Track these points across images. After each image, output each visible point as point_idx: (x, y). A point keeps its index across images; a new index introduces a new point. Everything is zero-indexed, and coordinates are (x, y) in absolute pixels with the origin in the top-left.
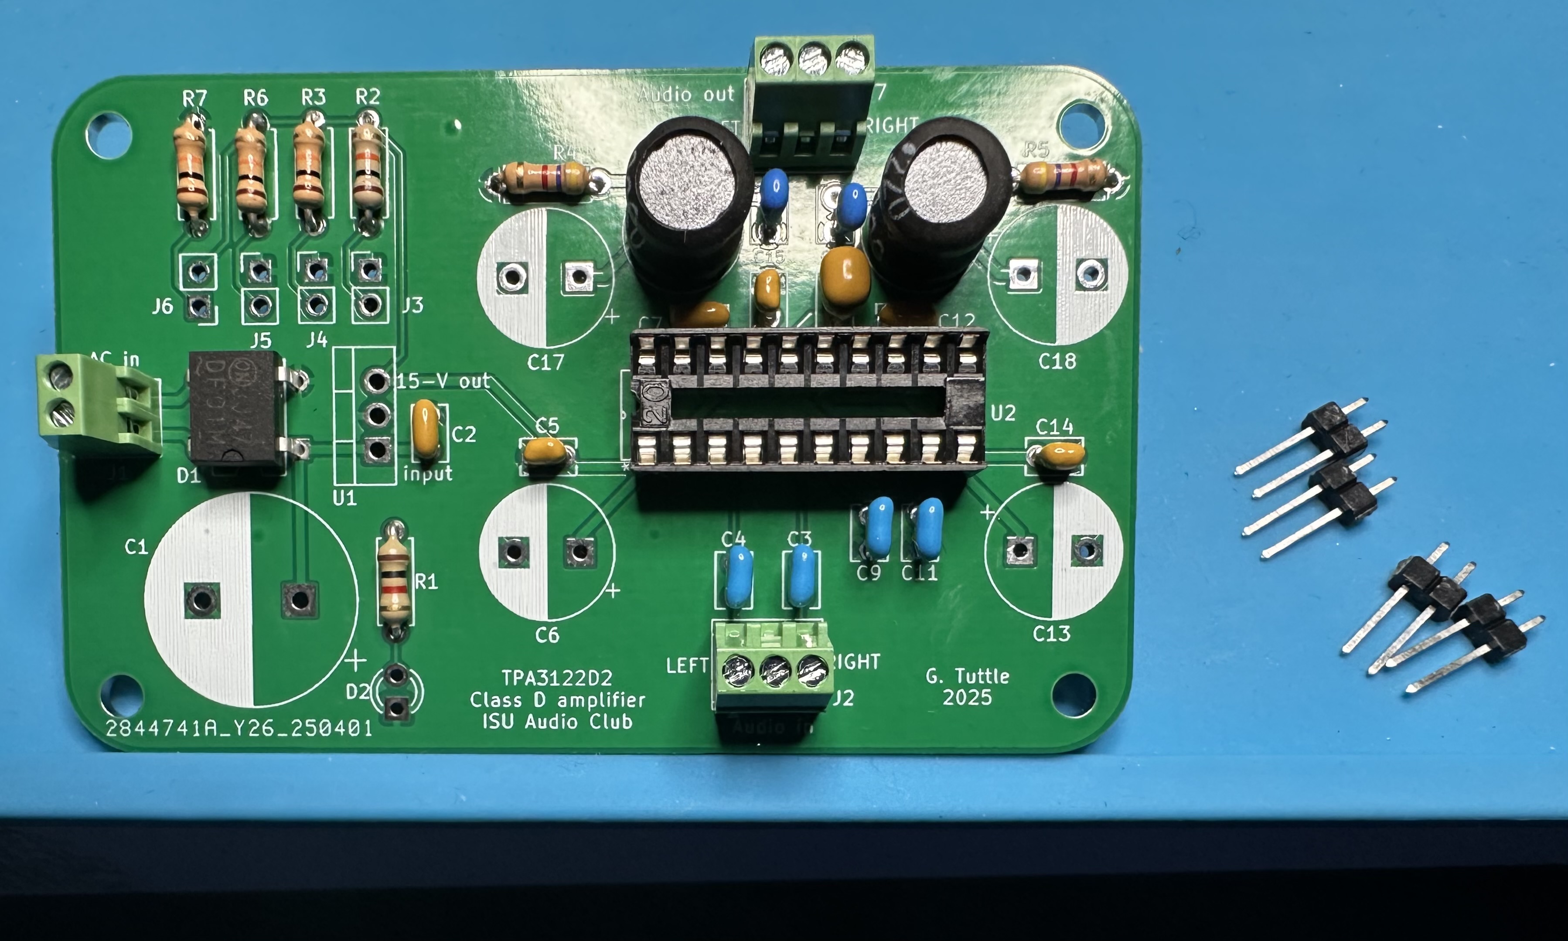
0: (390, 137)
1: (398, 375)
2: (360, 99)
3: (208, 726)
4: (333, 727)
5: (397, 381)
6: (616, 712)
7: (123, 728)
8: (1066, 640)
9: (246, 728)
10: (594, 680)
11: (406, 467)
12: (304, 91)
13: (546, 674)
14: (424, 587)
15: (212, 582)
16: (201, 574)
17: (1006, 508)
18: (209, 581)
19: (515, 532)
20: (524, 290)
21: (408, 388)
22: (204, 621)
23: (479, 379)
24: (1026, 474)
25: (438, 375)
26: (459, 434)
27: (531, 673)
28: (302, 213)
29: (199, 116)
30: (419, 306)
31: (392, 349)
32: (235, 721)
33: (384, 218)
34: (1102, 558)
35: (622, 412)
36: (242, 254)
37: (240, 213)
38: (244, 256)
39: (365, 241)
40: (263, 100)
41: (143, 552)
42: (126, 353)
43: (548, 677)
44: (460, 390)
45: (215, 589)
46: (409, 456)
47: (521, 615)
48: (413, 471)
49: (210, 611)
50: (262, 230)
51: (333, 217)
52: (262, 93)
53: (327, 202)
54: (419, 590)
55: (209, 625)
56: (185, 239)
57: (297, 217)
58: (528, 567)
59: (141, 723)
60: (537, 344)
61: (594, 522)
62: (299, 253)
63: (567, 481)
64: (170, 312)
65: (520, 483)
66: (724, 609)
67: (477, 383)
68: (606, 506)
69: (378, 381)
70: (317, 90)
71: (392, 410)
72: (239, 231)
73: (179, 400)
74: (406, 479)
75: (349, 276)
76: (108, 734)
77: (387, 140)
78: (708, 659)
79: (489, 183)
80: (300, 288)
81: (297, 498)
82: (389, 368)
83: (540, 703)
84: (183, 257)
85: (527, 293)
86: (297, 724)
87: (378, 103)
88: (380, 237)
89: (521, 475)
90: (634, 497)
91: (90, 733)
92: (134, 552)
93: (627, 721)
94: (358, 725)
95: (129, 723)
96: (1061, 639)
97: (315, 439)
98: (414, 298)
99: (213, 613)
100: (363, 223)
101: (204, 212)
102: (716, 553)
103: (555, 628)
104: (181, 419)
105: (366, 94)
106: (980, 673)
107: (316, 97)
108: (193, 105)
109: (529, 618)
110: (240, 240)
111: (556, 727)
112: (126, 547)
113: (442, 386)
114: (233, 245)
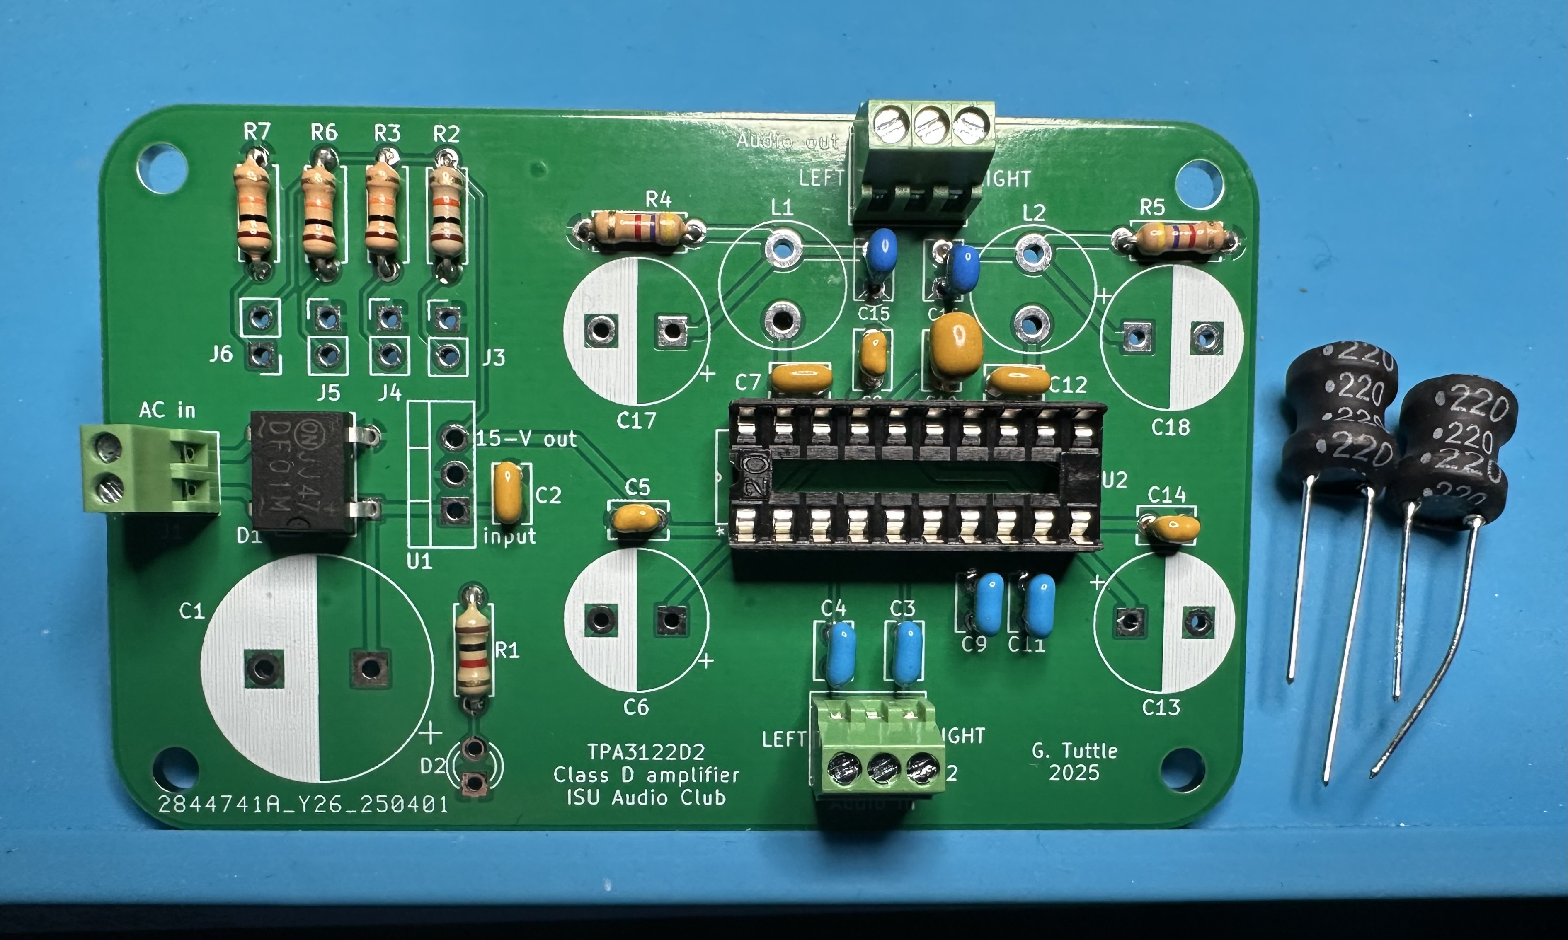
0: (470, 178)
1: (478, 431)
2: (438, 136)
3: (270, 802)
4: (406, 804)
5: (477, 438)
6: (708, 788)
7: (177, 804)
8: (1177, 713)
9: (312, 805)
10: (685, 755)
11: (486, 529)
12: (377, 126)
13: (634, 749)
14: (505, 656)
15: (275, 648)
16: (262, 641)
17: (1116, 577)
18: (271, 648)
19: (603, 600)
20: (614, 344)
21: (489, 445)
22: (266, 691)
23: (565, 436)
24: (1137, 544)
25: (521, 432)
26: (543, 495)
27: (618, 746)
28: (374, 258)
29: (261, 150)
30: (501, 358)
31: (472, 404)
32: (300, 797)
33: (463, 264)
34: (1213, 630)
35: (717, 474)
36: (309, 300)
37: (306, 257)
38: (311, 301)
39: (442, 288)
40: (332, 135)
41: (199, 617)
42: (180, 403)
43: (638, 751)
44: (543, 449)
45: (279, 657)
46: (490, 518)
47: (609, 687)
48: (493, 533)
49: (274, 680)
50: (332, 276)
51: (408, 262)
52: (331, 128)
53: (401, 246)
54: (499, 660)
55: (271, 694)
56: (246, 283)
57: (369, 262)
58: (616, 635)
59: (197, 798)
60: (627, 401)
61: (687, 589)
62: (371, 300)
63: (658, 546)
64: (228, 361)
65: (607, 548)
66: (824, 680)
67: (563, 441)
68: (698, 573)
69: (456, 437)
70: (390, 125)
71: (471, 469)
72: (304, 276)
73: (238, 455)
74: (486, 541)
75: (424, 326)
76: (161, 811)
77: (467, 180)
78: (805, 732)
79: (576, 230)
80: (371, 337)
81: (367, 561)
82: (467, 425)
83: (628, 777)
84: (243, 301)
85: (617, 347)
86: (368, 800)
87: (457, 141)
88: (459, 284)
89: (609, 538)
90: (729, 563)
91: (139, 809)
92: (190, 617)
93: (720, 798)
94: (433, 800)
95: (184, 799)
96: (1170, 713)
97: (388, 498)
98: (495, 350)
99: (276, 683)
100: (441, 268)
101: (267, 255)
102: (815, 622)
103: (645, 700)
104: (241, 473)
105: (444, 130)
106: (1088, 748)
107: (389, 133)
108: (255, 138)
109: (618, 689)
110: (306, 284)
111: (645, 803)
112: (181, 610)
113: (526, 443)
114: (298, 290)
